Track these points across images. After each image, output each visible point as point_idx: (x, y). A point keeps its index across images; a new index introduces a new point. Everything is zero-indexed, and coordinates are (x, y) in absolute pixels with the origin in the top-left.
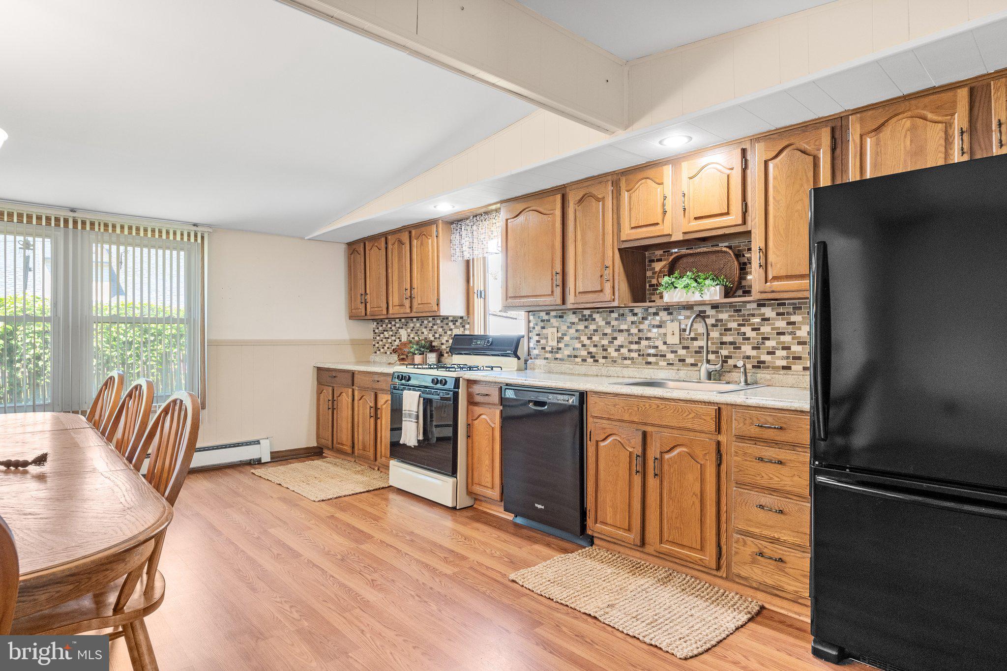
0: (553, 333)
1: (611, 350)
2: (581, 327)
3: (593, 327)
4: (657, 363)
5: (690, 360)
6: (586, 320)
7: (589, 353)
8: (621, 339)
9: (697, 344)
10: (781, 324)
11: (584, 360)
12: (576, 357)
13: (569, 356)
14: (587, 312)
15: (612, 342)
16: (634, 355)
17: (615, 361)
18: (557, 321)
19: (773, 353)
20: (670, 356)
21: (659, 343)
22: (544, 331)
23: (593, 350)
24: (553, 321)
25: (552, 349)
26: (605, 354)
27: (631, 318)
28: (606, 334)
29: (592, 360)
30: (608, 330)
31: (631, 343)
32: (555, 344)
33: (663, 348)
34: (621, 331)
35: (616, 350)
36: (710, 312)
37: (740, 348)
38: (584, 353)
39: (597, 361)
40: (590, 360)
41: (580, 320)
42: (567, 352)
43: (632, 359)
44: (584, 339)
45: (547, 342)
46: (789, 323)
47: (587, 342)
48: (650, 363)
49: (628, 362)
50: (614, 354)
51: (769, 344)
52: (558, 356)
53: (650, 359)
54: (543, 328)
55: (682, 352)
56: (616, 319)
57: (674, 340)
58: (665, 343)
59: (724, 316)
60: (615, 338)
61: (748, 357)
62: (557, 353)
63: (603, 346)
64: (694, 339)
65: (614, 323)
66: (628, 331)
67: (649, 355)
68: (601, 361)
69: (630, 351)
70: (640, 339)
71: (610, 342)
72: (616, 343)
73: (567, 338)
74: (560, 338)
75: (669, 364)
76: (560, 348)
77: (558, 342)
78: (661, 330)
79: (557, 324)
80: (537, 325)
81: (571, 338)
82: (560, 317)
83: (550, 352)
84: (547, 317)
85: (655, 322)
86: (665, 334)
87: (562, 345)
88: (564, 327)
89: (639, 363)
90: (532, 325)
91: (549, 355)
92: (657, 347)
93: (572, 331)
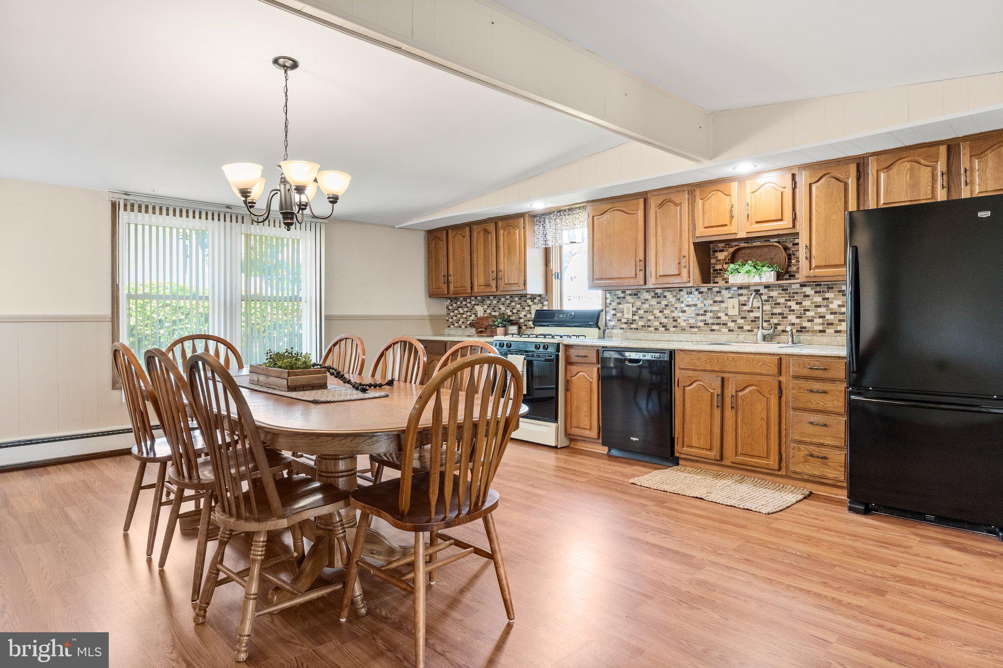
0: (628, 308)
1: (681, 321)
2: (654, 303)
3: (664, 303)
4: (719, 330)
5: (747, 328)
6: (658, 297)
7: (660, 323)
9: (752, 315)
10: (818, 299)
11: (657, 329)
12: (649, 326)
13: (643, 326)
14: (659, 291)
16: (701, 324)
17: (684, 330)
18: (632, 298)
19: (812, 321)
20: (731, 324)
21: (721, 315)
22: (620, 306)
23: (664, 321)
24: (629, 298)
25: (628, 321)
26: (675, 324)
27: (697, 295)
28: (676, 308)
29: (664, 329)
30: (678, 305)
31: (698, 315)
32: (631, 316)
33: (724, 318)
34: (689, 306)
36: (763, 290)
37: (786, 318)
38: (657, 323)
39: (669, 330)
40: (662, 329)
41: (653, 297)
42: (641, 323)
43: (699, 327)
44: (656, 312)
45: (623, 315)
46: (825, 299)
47: (660, 315)
48: (712, 330)
49: (696, 330)
50: (685, 324)
51: (810, 314)
52: (633, 326)
53: (714, 327)
54: (619, 304)
55: (740, 321)
57: (734, 312)
58: (726, 315)
59: (773, 294)
60: (684, 312)
61: (793, 325)
62: (632, 323)
63: (674, 317)
64: (750, 311)
65: (683, 299)
66: (696, 305)
67: (713, 324)
68: (672, 329)
69: (698, 321)
70: (706, 311)
72: (685, 315)
73: (641, 312)
74: (635, 312)
75: (730, 331)
76: (635, 320)
77: (633, 315)
78: (723, 305)
79: (632, 301)
80: (613, 301)
81: (645, 312)
82: (635, 295)
83: (626, 323)
84: (622, 295)
85: (718, 299)
86: (727, 308)
87: (636, 318)
88: (638, 303)
89: (706, 331)
90: (608, 301)
91: (625, 326)
92: (719, 318)
93: (646, 306)
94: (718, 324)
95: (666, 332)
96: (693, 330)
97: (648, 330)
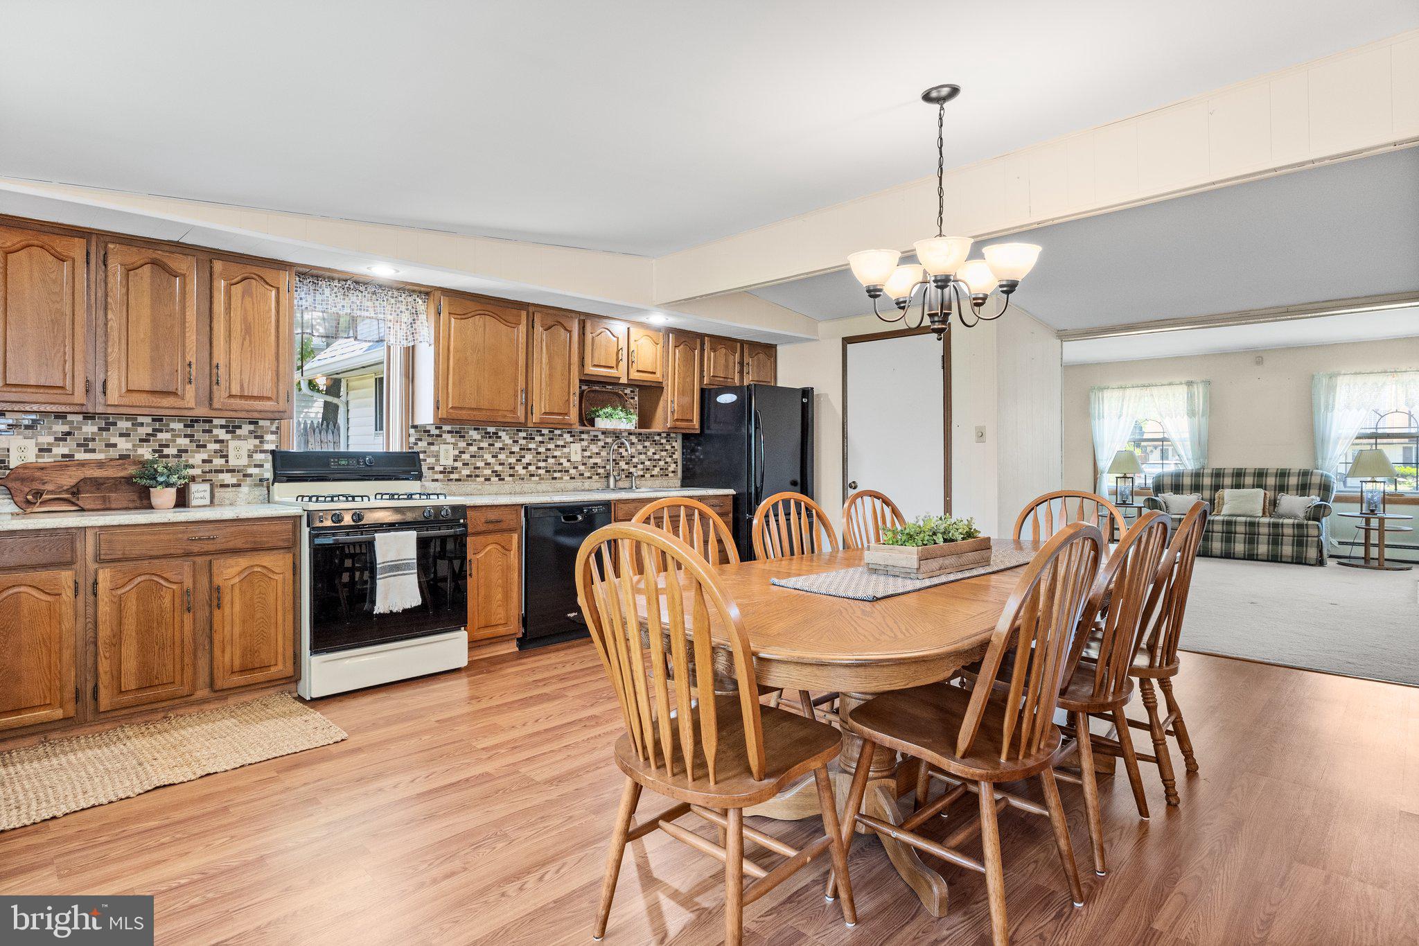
0: (447, 451)
1: (519, 468)
2: (484, 444)
3: (498, 445)
4: (561, 478)
5: (587, 474)
6: (490, 437)
7: (493, 472)
8: (528, 458)
9: (592, 461)
10: (640, 447)
11: (488, 480)
12: (477, 476)
13: (468, 476)
14: (491, 429)
15: (520, 461)
16: (542, 472)
17: (523, 479)
18: (452, 437)
19: (636, 467)
20: (572, 471)
21: (563, 461)
22: (433, 448)
23: (498, 468)
24: (447, 437)
25: (445, 469)
26: (511, 472)
27: (539, 438)
28: (513, 453)
29: (497, 478)
30: (516, 449)
31: (539, 461)
32: (450, 462)
33: (566, 464)
34: (530, 449)
35: (524, 468)
36: (601, 437)
37: (618, 464)
38: (488, 472)
39: (503, 479)
40: (494, 479)
41: (482, 437)
42: (466, 472)
43: (540, 475)
44: (488, 457)
45: (438, 460)
46: (644, 447)
47: (492, 461)
48: (555, 478)
49: (537, 478)
50: (523, 472)
51: (635, 460)
52: (453, 476)
53: (557, 475)
54: (430, 444)
55: (581, 468)
56: (524, 438)
57: (577, 457)
58: (569, 461)
59: (609, 440)
60: (524, 457)
61: (623, 470)
62: (452, 473)
63: (510, 464)
64: (590, 457)
65: (522, 442)
66: (536, 449)
67: (555, 471)
68: (507, 479)
69: (538, 468)
70: (547, 457)
71: (517, 460)
72: (525, 461)
73: (466, 457)
74: (456, 456)
75: (571, 478)
76: (456, 468)
77: (455, 460)
78: (566, 450)
79: (453, 440)
80: (421, 440)
81: (471, 456)
82: (457, 432)
83: (441, 472)
84: (437, 432)
85: (561, 443)
86: (569, 453)
87: (459, 464)
88: (462, 444)
89: (547, 479)
90: (412, 440)
91: (440, 476)
92: (562, 464)
93: (473, 449)
94: (560, 471)
95: (500, 482)
96: (533, 478)
97: (475, 481)
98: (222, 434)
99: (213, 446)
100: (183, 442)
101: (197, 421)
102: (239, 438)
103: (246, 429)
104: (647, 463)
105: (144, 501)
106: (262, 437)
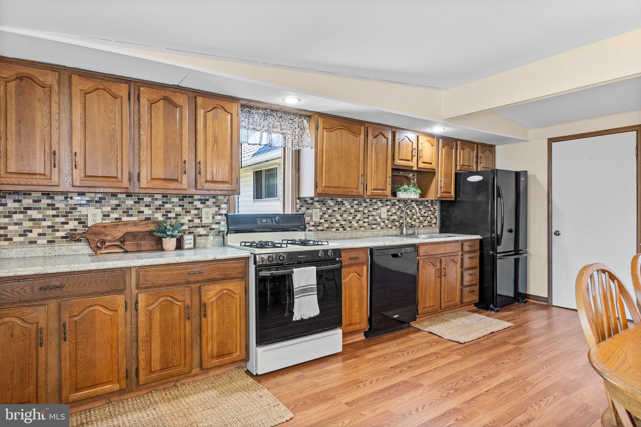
0: (316, 213)
1: (354, 222)
2: (336, 209)
3: (343, 209)
4: (376, 228)
5: (390, 226)
6: (339, 204)
7: (340, 225)
8: (359, 216)
9: (392, 218)
10: (417, 209)
11: (338, 230)
12: (332, 228)
13: (328, 228)
14: (339, 199)
15: (355, 218)
16: (366, 224)
17: (356, 229)
18: (319, 204)
19: (415, 221)
20: (382, 224)
21: (377, 218)
22: (309, 211)
23: (343, 223)
24: (316, 204)
25: (315, 223)
26: (350, 225)
27: (364, 205)
28: (351, 213)
29: (342, 229)
30: (352, 211)
31: (364, 218)
32: (318, 220)
33: (379, 220)
34: (359, 211)
35: (357, 222)
36: (397, 203)
38: (338, 225)
39: (346, 229)
40: (341, 229)
41: (335, 204)
42: (326, 225)
43: (365, 227)
44: (338, 216)
45: (312, 219)
46: (419, 209)
47: (340, 218)
48: (372, 229)
49: (363, 229)
50: (356, 225)
51: (415, 217)
52: (320, 228)
53: (374, 226)
54: (308, 209)
55: (387, 222)
56: (357, 205)
57: (384, 216)
58: (380, 218)
59: (401, 205)
60: (356, 216)
62: (319, 226)
63: (349, 220)
64: (391, 215)
65: (356, 207)
66: (363, 211)
67: (373, 224)
68: (348, 229)
69: (364, 222)
70: (369, 216)
71: (353, 218)
72: (357, 218)
73: (326, 216)
74: (321, 216)
75: (382, 228)
76: (321, 223)
77: (321, 218)
78: (379, 211)
79: (319, 206)
80: (302, 206)
81: (329, 216)
82: (321, 201)
83: (313, 226)
84: (311, 201)
85: (376, 207)
86: (380, 213)
87: (322, 221)
88: (324, 209)
89: (369, 229)
90: (298, 206)
91: (312, 228)
92: (376, 220)
93: (330, 211)
94: (376, 224)
95: (345, 231)
96: (361, 229)
97: (331, 231)
98: (198, 204)
99: (194, 212)
100: (178, 209)
101: (185, 197)
102: (208, 207)
103: (212, 200)
104: (421, 219)
105: (159, 247)
106: (220, 206)
